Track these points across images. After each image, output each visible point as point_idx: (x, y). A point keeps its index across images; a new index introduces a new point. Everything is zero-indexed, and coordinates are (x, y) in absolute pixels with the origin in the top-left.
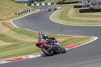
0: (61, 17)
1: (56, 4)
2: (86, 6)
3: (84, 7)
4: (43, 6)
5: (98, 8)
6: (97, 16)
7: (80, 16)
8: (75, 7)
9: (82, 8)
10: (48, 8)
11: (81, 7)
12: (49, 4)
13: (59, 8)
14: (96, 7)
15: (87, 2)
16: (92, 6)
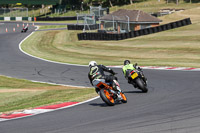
0: (41, 45)
1: (33, 19)
2: (92, 27)
3: (87, 29)
4: (7, 22)
5: (115, 32)
6: (111, 48)
7: (79, 46)
8: (70, 27)
9: (84, 31)
10: (16, 27)
11: (81, 28)
12: (19, 19)
13: (38, 27)
14: (111, 30)
15: (93, 19)
16: (102, 28)
